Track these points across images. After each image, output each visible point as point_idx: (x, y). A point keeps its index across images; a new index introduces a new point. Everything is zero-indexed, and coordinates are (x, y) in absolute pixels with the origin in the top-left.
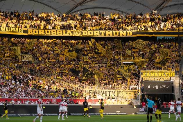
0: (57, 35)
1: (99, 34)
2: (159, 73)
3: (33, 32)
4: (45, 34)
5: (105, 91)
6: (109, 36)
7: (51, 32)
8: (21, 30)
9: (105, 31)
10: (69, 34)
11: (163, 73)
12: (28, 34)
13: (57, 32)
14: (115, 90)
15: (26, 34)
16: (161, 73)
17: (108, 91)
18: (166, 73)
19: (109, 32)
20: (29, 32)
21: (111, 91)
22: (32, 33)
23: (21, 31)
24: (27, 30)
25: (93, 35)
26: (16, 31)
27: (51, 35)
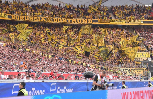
0: (34, 21)
1: (66, 21)
2: (138, 54)
3: (15, 17)
4: (25, 19)
5: (123, 69)
6: (74, 23)
7: (29, 18)
8: (6, 15)
9: (71, 19)
10: (43, 20)
11: (141, 55)
12: (12, 19)
13: (33, 18)
14: (130, 68)
15: (10, 19)
16: (140, 54)
17: (125, 69)
18: (143, 55)
19: (74, 19)
20: (12, 17)
21: (127, 69)
22: (14, 19)
23: (6, 17)
24: (11, 15)
25: (62, 22)
26: (2, 16)
27: (29, 21)
